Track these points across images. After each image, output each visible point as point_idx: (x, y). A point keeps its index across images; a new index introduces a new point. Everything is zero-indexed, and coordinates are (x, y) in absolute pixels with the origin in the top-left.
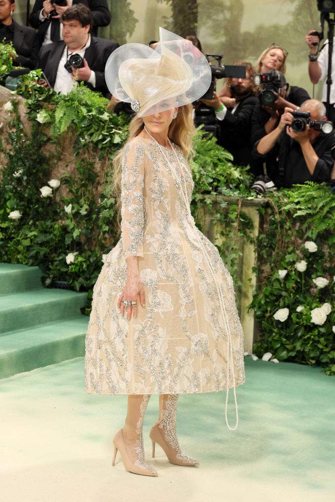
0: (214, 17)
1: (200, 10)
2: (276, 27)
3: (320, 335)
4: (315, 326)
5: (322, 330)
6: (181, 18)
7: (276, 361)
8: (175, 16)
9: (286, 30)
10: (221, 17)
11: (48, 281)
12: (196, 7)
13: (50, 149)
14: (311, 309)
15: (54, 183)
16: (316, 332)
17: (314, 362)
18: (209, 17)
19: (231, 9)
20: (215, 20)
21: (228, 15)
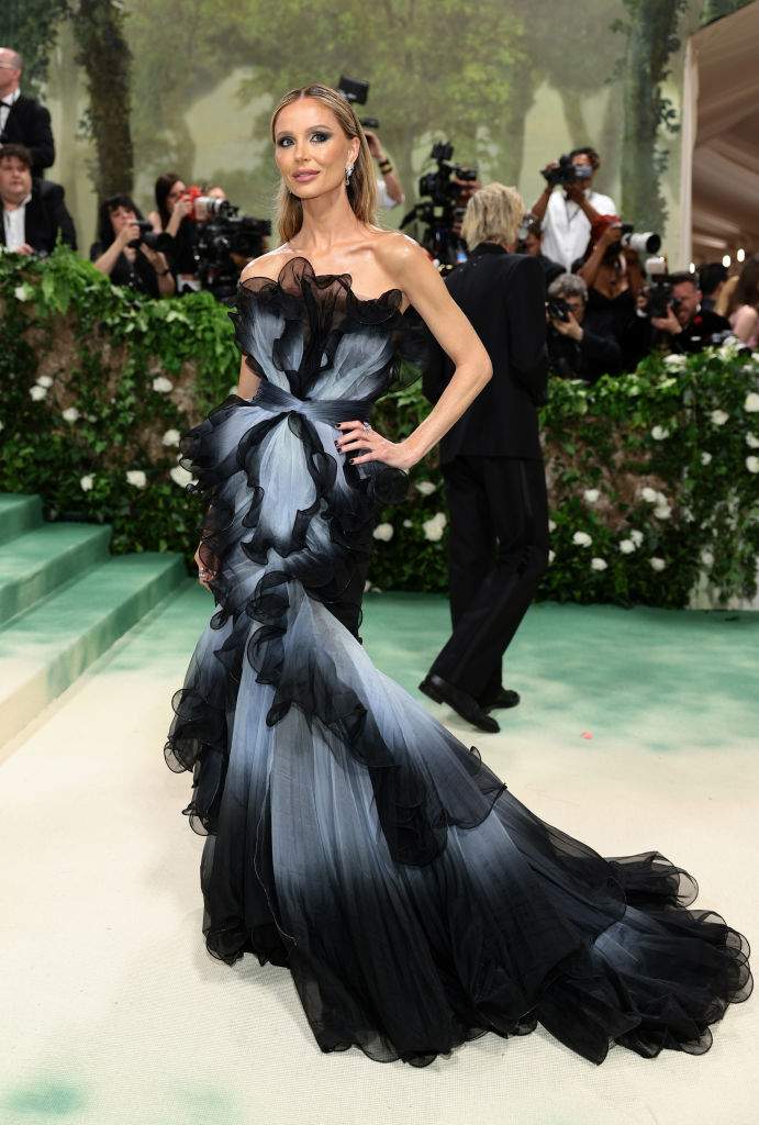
0: (158, 161)
1: (136, 151)
2: (240, 173)
3: (436, 553)
4: (429, 543)
5: (439, 547)
6: (110, 162)
7: (377, 590)
8: (101, 160)
9: (253, 177)
10: (165, 160)
11: (53, 513)
12: (131, 147)
13: (34, 336)
14: (422, 522)
15: (45, 381)
16: (430, 550)
17: (429, 587)
18: (149, 161)
19: (178, 149)
20: (158, 165)
21: (174, 157)
